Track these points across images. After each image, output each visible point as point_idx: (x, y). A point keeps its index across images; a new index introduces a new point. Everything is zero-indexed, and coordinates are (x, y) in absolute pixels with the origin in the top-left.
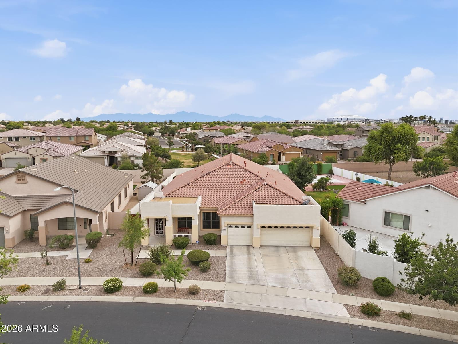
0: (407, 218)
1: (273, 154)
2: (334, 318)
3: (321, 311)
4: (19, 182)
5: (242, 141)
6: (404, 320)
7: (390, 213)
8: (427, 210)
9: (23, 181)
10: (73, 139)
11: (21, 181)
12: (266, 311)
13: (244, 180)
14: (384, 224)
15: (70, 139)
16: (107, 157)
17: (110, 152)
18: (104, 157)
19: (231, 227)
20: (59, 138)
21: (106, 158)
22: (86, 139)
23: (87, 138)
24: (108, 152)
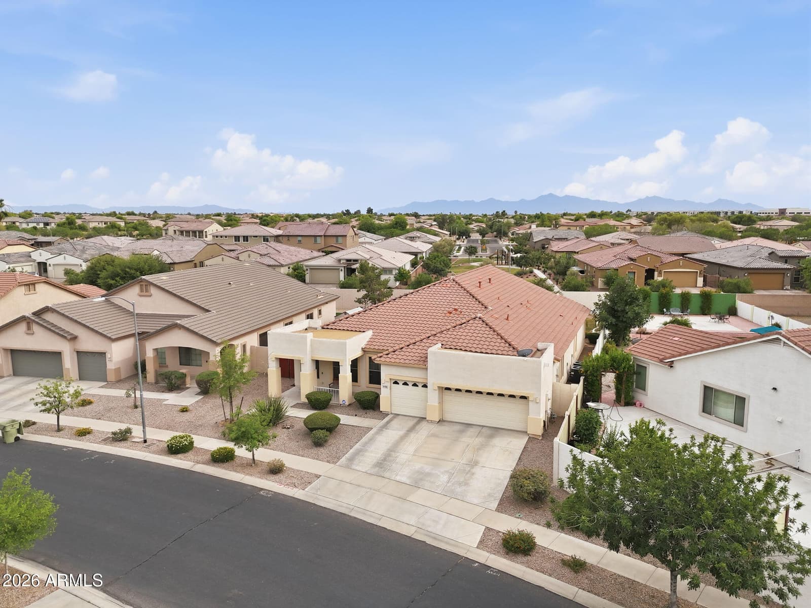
0: (740, 402)
1: (635, 272)
2: (447, 543)
3: (437, 529)
4: (142, 294)
5: (601, 248)
6: (567, 571)
7: (712, 388)
8: (775, 389)
9: (147, 294)
10: (319, 239)
11: (144, 293)
12: (353, 514)
13: (456, 310)
14: (701, 410)
15: (316, 241)
16: (343, 269)
17: (348, 260)
18: (339, 269)
19: (396, 383)
20: (300, 238)
21: (341, 270)
22: (337, 241)
23: (340, 239)
24: (345, 261)
